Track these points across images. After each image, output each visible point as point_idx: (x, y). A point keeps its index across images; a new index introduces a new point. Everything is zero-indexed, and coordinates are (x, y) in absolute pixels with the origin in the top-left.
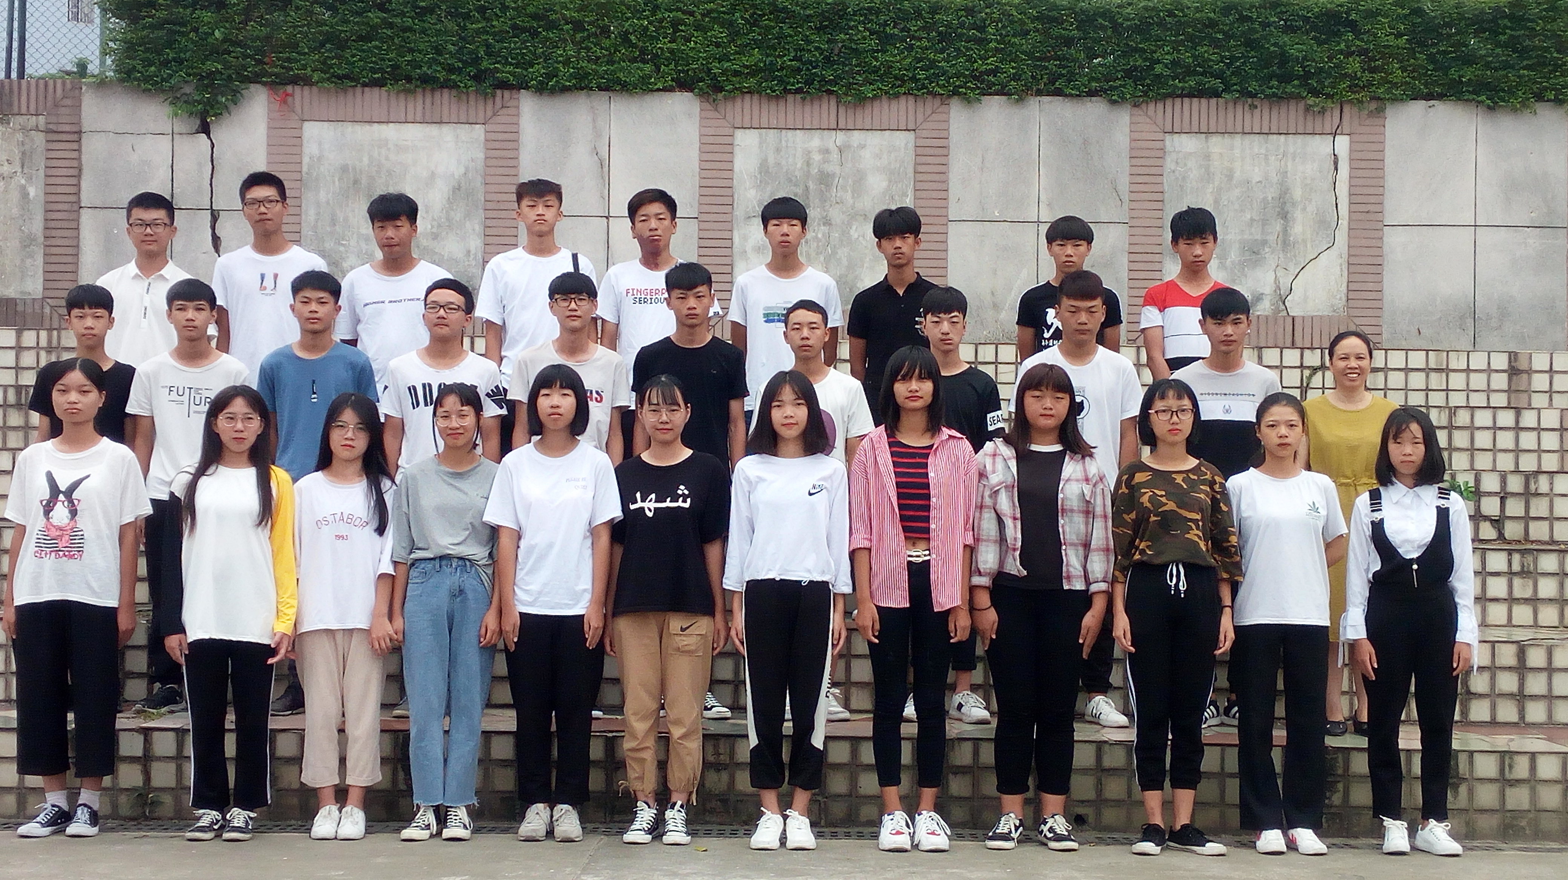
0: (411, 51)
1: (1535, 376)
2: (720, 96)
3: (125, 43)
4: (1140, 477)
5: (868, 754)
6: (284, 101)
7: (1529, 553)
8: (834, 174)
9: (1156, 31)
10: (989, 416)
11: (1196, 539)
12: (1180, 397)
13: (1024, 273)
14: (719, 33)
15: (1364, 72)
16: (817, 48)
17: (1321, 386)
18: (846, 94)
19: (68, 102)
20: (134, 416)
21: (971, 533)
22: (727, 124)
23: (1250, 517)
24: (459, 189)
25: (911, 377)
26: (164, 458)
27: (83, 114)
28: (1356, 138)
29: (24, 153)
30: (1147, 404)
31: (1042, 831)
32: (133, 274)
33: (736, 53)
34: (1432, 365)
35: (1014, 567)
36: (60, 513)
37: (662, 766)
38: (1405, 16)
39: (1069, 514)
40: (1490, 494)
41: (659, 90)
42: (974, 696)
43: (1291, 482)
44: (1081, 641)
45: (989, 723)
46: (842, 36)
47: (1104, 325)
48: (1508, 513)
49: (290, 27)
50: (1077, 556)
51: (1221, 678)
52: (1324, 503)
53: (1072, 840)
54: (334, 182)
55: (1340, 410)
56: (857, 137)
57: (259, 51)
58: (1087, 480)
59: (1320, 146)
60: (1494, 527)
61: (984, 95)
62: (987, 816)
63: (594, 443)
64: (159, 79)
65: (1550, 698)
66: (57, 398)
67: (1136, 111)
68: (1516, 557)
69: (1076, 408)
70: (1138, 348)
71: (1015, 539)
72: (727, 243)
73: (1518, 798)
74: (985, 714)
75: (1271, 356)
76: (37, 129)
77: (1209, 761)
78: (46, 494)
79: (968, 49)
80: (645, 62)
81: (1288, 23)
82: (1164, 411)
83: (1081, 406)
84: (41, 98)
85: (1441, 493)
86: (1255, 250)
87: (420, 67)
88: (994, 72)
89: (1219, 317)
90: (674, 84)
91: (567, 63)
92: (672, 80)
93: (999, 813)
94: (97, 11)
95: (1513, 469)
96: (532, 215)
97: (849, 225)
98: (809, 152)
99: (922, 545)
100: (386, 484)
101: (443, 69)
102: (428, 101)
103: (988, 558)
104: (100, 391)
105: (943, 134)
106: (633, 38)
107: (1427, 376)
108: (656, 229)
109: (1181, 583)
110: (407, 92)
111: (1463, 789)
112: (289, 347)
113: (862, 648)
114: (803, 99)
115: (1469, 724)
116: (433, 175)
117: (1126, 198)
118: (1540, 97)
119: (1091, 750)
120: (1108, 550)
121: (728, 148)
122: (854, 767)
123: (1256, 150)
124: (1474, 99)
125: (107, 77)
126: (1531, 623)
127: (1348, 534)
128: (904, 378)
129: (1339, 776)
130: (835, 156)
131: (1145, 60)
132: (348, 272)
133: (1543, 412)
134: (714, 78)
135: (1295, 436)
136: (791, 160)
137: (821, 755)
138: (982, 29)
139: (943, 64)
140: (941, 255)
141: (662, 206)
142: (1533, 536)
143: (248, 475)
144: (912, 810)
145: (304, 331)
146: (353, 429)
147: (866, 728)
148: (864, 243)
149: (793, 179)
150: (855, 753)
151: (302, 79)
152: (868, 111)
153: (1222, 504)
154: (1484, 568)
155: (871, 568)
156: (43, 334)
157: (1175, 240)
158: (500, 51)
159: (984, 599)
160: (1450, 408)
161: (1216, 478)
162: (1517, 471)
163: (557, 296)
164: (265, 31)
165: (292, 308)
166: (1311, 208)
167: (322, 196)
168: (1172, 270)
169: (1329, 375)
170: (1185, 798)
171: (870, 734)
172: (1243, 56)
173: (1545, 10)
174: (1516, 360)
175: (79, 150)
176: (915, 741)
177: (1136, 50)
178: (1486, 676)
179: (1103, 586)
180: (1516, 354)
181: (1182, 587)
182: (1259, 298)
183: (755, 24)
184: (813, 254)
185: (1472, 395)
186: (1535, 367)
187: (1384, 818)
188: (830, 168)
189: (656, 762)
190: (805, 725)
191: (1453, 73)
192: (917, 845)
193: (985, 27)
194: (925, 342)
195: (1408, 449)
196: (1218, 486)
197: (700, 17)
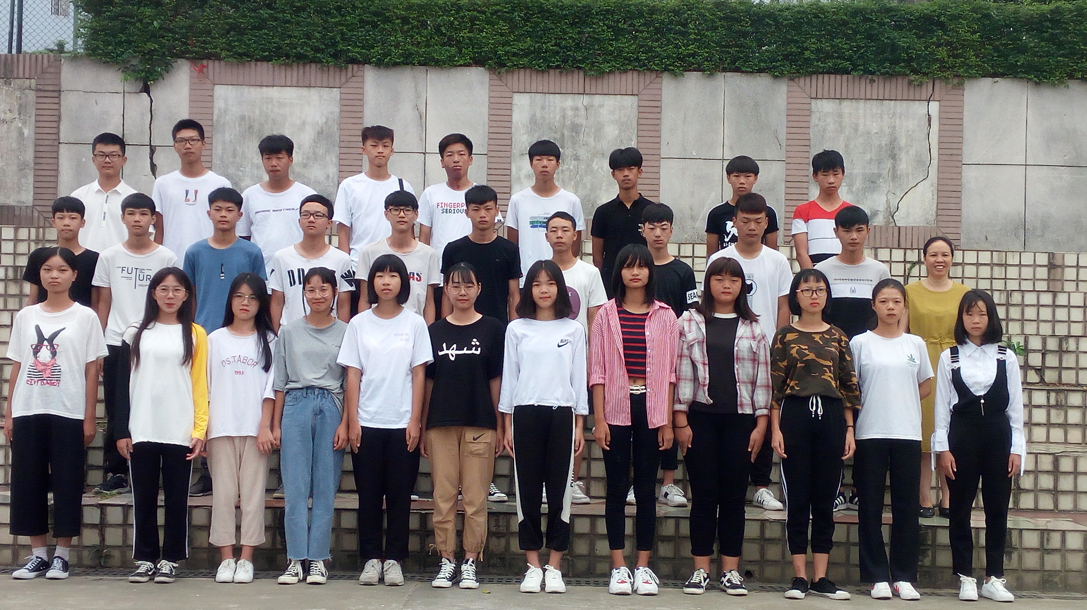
0: (290, 36)
1: (1067, 270)
2: (503, 70)
3: (92, 29)
4: (790, 337)
5: (602, 527)
6: (201, 71)
7: (1061, 392)
8: (582, 125)
9: (805, 28)
10: (688, 293)
11: (830, 380)
12: (818, 281)
13: (713, 195)
14: (504, 27)
15: (949, 58)
16: (570, 38)
17: (918, 275)
18: (590, 70)
19: (51, 70)
20: (98, 287)
21: (674, 374)
22: (507, 89)
23: (867, 364)
24: (322, 133)
25: (634, 266)
26: (117, 316)
27: (62, 78)
28: (944, 103)
29: (20, 105)
30: (795, 286)
31: (723, 581)
32: (96, 189)
33: (514, 40)
34: (995, 261)
35: (704, 397)
36: (45, 354)
37: (460, 534)
38: (979, 19)
39: (742, 361)
40: (1035, 351)
41: (461, 65)
42: (676, 487)
43: (896, 340)
44: (749, 450)
45: (686, 506)
46: (588, 29)
47: (767, 231)
48: (1047, 365)
49: (206, 19)
50: (747, 390)
51: (848, 477)
52: (918, 355)
53: (743, 588)
54: (235, 127)
55: (930, 291)
56: (597, 99)
57: (185, 36)
58: (754, 338)
59: (919, 109)
60: (1038, 374)
61: (686, 71)
62: (684, 571)
63: (415, 310)
64: (115, 55)
65: (1075, 493)
66: (44, 275)
67: (792, 83)
68: (1053, 395)
69: (746, 288)
70: (792, 247)
71: (705, 378)
72: (507, 172)
73: (1053, 562)
74: (683, 500)
75: (884, 254)
76: (30, 88)
77: (839, 534)
78: (35, 340)
79: (675, 39)
80: (451, 46)
81: (897, 23)
82: (807, 290)
83: (750, 288)
84: (33, 66)
85: (999, 350)
86: (873, 180)
87: (296, 48)
88: (693, 55)
89: (848, 226)
90: (471, 61)
91: (397, 46)
92: (470, 59)
93: (693, 569)
94: (72, 7)
95: (1051, 334)
96: (374, 152)
97: (592, 161)
98: (565, 109)
99: (641, 382)
100: (271, 336)
101: (312, 49)
102: (301, 71)
103: (686, 392)
104: (74, 271)
105: (657, 98)
106: (443, 29)
107: (992, 269)
108: (458, 162)
109: (819, 410)
110: (286, 65)
111: (1015, 556)
112: (206, 241)
113: (598, 453)
114: (561, 73)
115: (1019, 511)
116: (304, 123)
117: (784, 144)
118: (1071, 76)
119: (757, 526)
120: (768, 386)
121: (508, 107)
122: (592, 536)
123: (874, 111)
124: (1025, 77)
125: (78, 53)
126: (1063, 441)
127: (935, 378)
128: (629, 266)
129: (929, 545)
130: (583, 112)
131: (798, 47)
132: (245, 189)
133: (1072, 295)
134: (499, 57)
135: (899, 309)
136: (551, 115)
137: (568, 528)
138: (685, 25)
139: (658, 49)
140: (655, 182)
141: (463, 146)
142: (1064, 380)
143: (176, 330)
144: (632, 566)
145: (217, 229)
146: (248, 298)
147: (600, 509)
148: (602, 173)
149: (554, 128)
150: (593, 526)
151: (214, 55)
152: (606, 82)
153: (846, 356)
154: (1030, 403)
155: (605, 398)
156: (33, 231)
157: (815, 173)
158: (351, 37)
159: (683, 420)
160: (1008, 291)
161: (842, 337)
162: (1053, 336)
163: (391, 207)
164: (189, 22)
165: (209, 213)
166: (912, 152)
167: (227, 137)
168: (814, 193)
169: (924, 267)
170: (822, 560)
171: (604, 513)
172: (866, 46)
173: (1075, 16)
174: (1053, 258)
175: (59, 103)
176: (635, 518)
177: (792, 41)
178: (1031, 477)
179: (765, 412)
180: (1053, 254)
181: (820, 412)
182: (875, 214)
183: (527, 20)
184: (567, 180)
185: (1023, 282)
186: (1067, 263)
187: (961, 575)
188: (578, 121)
189: (455, 532)
190: (556, 506)
191: (1011, 59)
192: (636, 591)
193: (687, 24)
194: (644, 241)
195: (977, 319)
196: (843, 343)
197: (489, 15)
